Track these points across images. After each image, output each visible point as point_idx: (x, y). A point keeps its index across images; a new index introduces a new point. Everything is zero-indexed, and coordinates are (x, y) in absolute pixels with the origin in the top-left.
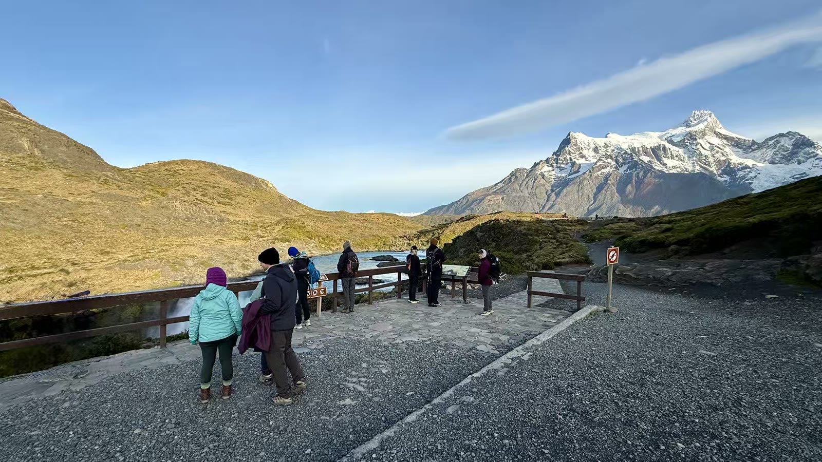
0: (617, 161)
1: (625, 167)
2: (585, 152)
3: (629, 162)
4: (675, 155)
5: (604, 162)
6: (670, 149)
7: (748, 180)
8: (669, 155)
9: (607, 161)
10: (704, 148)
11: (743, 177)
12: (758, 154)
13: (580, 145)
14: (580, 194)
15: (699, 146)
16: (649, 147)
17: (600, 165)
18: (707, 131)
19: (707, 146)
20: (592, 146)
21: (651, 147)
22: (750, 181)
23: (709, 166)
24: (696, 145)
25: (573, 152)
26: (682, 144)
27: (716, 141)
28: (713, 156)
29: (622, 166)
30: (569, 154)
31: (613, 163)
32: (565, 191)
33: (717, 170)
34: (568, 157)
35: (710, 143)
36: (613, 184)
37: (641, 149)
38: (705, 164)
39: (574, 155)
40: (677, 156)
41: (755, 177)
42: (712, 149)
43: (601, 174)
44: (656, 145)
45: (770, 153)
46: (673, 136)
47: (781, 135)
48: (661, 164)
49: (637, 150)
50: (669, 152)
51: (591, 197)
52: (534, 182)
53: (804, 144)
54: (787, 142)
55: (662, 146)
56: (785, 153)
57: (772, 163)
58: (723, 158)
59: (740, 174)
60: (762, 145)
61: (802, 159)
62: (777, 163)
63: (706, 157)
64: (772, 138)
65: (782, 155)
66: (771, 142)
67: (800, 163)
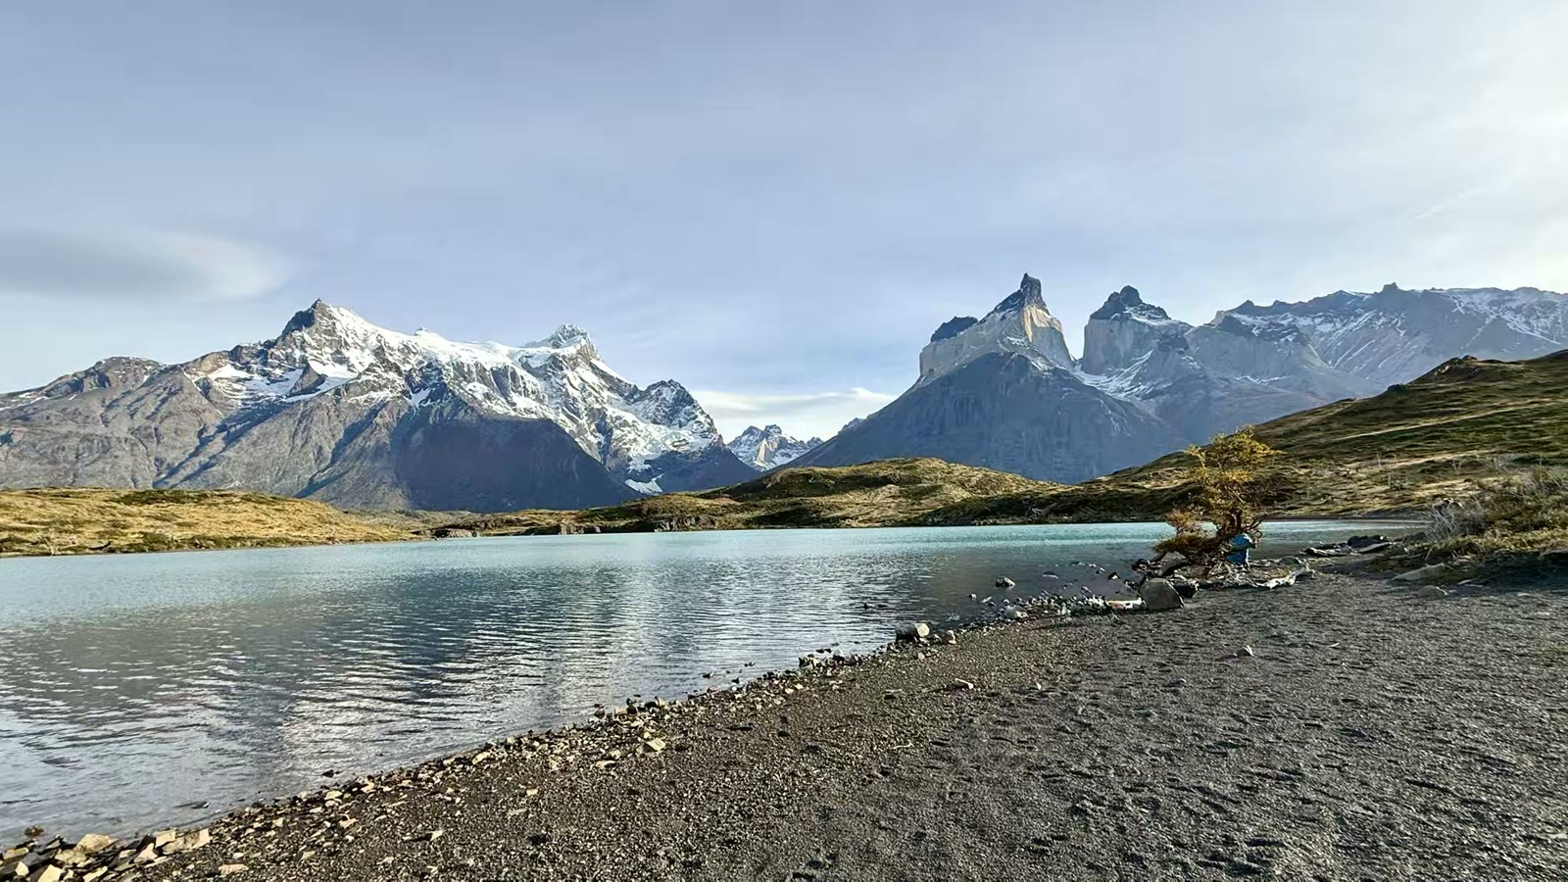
0: (408, 378)
1: (424, 394)
2: (351, 354)
3: (435, 385)
4: (530, 390)
5: (379, 376)
6: (522, 378)
7: (625, 444)
8: (521, 389)
9: (385, 375)
10: (571, 385)
11: (618, 440)
12: (640, 406)
13: (344, 336)
14: (299, 442)
15: (565, 381)
16: (488, 368)
17: (368, 381)
18: (579, 360)
19: (577, 383)
20: (373, 342)
21: (491, 369)
22: (628, 446)
23: (579, 416)
24: (562, 379)
25: (314, 344)
26: (541, 373)
27: (592, 379)
28: (584, 400)
29: (419, 391)
30: (303, 349)
31: (400, 381)
32: (256, 431)
33: (589, 425)
34: (298, 354)
35: (582, 380)
36: (387, 426)
37: (474, 370)
38: (574, 413)
39: (315, 352)
40: (532, 393)
41: (634, 440)
42: (583, 389)
43: (366, 401)
44: (501, 366)
45: (653, 406)
46: (530, 357)
47: (663, 383)
48: (508, 401)
49: (466, 369)
50: (521, 382)
51: (328, 451)
52: (164, 401)
53: (684, 399)
54: (668, 395)
55: (510, 370)
56: (667, 410)
57: (655, 422)
58: (597, 406)
59: (617, 433)
60: (644, 395)
61: (683, 420)
62: (659, 424)
63: (574, 399)
64: (654, 386)
65: (664, 411)
66: (653, 392)
67: (681, 426)
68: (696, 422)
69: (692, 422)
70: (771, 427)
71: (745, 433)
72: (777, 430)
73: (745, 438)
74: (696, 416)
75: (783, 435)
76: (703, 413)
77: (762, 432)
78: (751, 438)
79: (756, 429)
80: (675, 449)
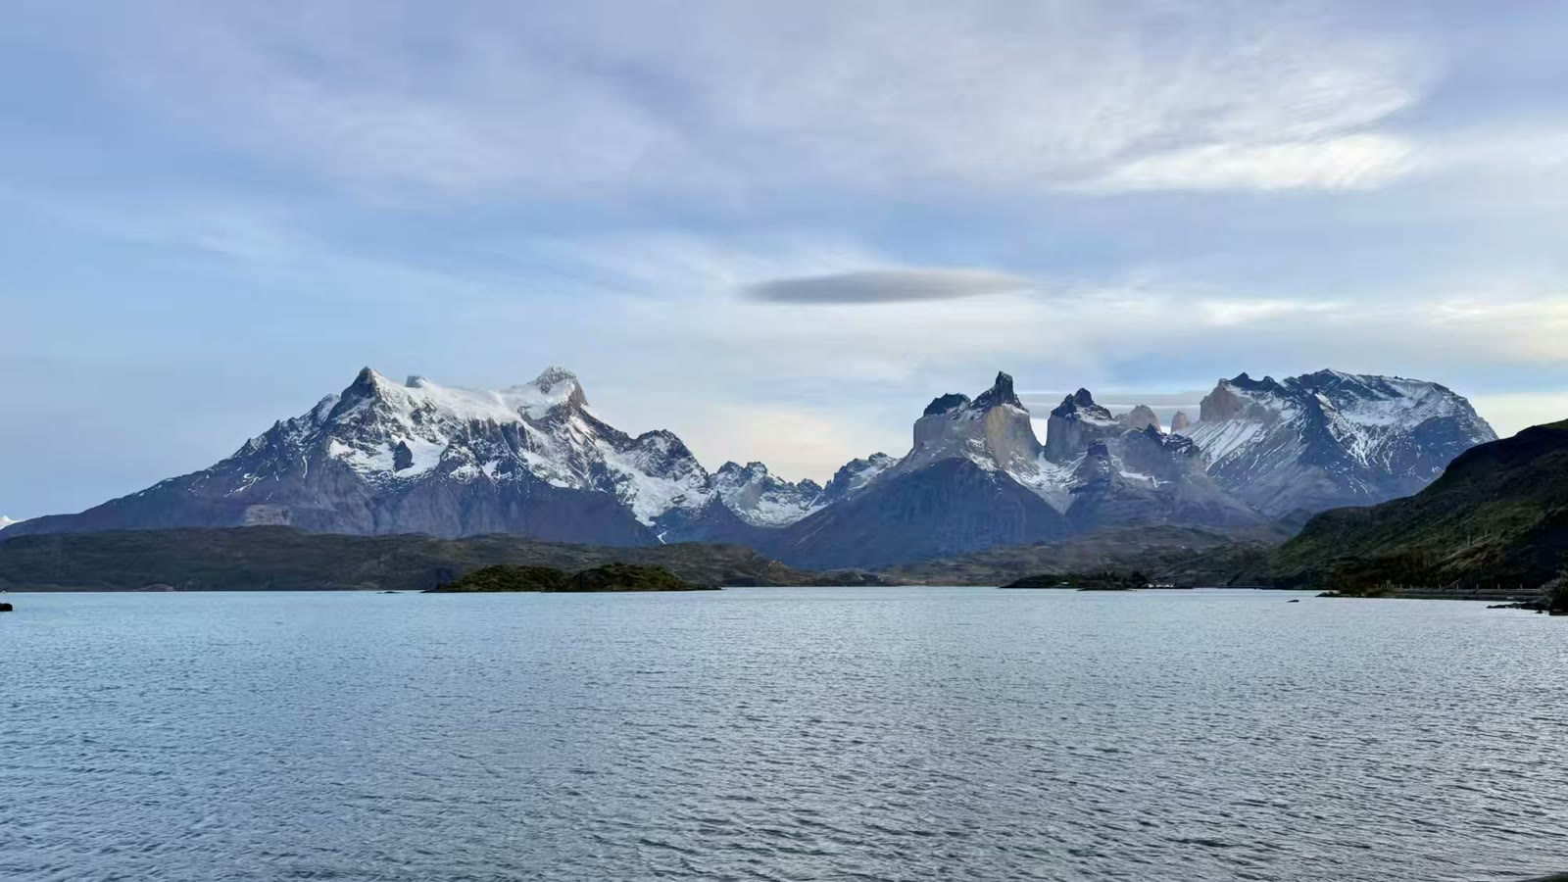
1: (490, 466)
4: (536, 445)
5: (459, 453)
6: (529, 433)
7: (628, 500)
8: (529, 444)
9: (462, 450)
10: (574, 439)
11: (623, 495)
12: (632, 455)
15: (568, 435)
16: (498, 423)
17: (454, 457)
18: (572, 408)
19: (577, 436)
21: (502, 426)
22: (630, 502)
23: (583, 471)
24: (564, 433)
26: (544, 425)
27: (584, 427)
28: (586, 455)
29: (485, 464)
31: (468, 454)
33: (593, 480)
37: (487, 426)
38: (578, 468)
39: (390, 425)
40: (539, 447)
41: (635, 494)
42: (583, 443)
43: (460, 476)
44: (510, 422)
45: (645, 457)
46: (529, 407)
47: (656, 433)
48: (519, 457)
49: (481, 426)
50: (527, 437)
53: (678, 451)
54: (662, 446)
55: (518, 426)
56: (661, 462)
57: (649, 474)
58: (598, 460)
59: (619, 488)
60: (636, 444)
61: (678, 473)
62: (653, 476)
63: (578, 455)
64: (646, 435)
65: (658, 464)
66: (646, 442)
67: (676, 479)
68: (692, 476)
69: (688, 475)
70: (755, 464)
71: (722, 470)
72: (761, 469)
73: (721, 476)
74: (692, 470)
75: (769, 475)
76: (698, 466)
77: (744, 470)
78: (729, 476)
79: (736, 466)
80: (676, 505)
